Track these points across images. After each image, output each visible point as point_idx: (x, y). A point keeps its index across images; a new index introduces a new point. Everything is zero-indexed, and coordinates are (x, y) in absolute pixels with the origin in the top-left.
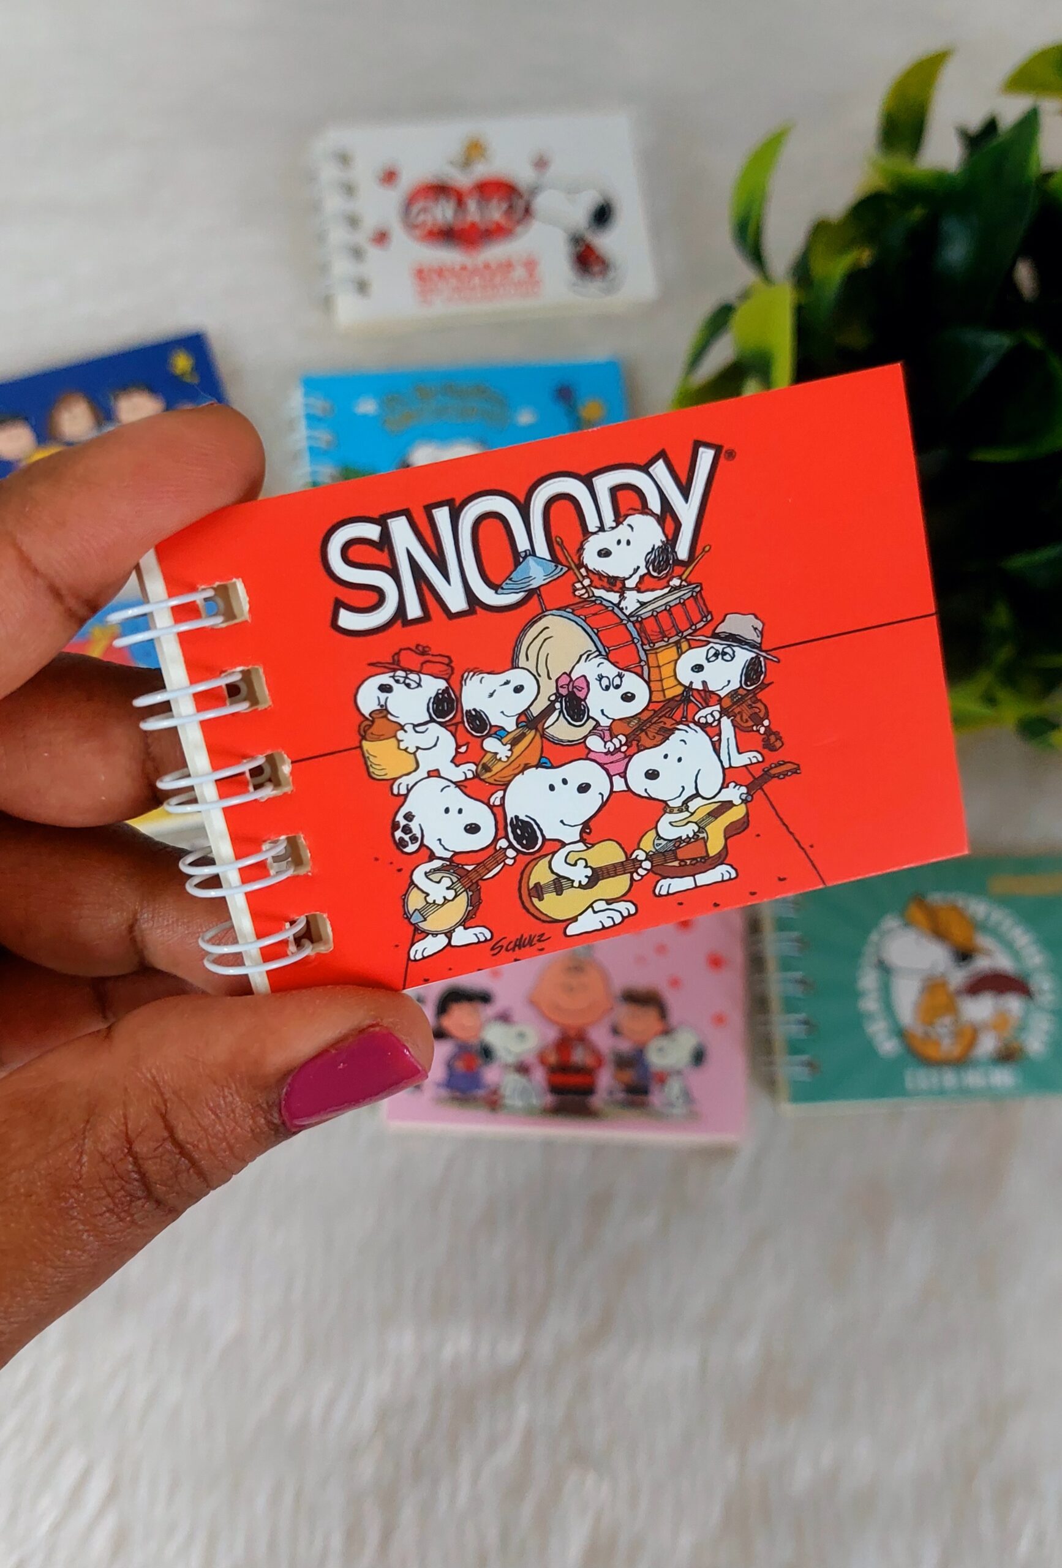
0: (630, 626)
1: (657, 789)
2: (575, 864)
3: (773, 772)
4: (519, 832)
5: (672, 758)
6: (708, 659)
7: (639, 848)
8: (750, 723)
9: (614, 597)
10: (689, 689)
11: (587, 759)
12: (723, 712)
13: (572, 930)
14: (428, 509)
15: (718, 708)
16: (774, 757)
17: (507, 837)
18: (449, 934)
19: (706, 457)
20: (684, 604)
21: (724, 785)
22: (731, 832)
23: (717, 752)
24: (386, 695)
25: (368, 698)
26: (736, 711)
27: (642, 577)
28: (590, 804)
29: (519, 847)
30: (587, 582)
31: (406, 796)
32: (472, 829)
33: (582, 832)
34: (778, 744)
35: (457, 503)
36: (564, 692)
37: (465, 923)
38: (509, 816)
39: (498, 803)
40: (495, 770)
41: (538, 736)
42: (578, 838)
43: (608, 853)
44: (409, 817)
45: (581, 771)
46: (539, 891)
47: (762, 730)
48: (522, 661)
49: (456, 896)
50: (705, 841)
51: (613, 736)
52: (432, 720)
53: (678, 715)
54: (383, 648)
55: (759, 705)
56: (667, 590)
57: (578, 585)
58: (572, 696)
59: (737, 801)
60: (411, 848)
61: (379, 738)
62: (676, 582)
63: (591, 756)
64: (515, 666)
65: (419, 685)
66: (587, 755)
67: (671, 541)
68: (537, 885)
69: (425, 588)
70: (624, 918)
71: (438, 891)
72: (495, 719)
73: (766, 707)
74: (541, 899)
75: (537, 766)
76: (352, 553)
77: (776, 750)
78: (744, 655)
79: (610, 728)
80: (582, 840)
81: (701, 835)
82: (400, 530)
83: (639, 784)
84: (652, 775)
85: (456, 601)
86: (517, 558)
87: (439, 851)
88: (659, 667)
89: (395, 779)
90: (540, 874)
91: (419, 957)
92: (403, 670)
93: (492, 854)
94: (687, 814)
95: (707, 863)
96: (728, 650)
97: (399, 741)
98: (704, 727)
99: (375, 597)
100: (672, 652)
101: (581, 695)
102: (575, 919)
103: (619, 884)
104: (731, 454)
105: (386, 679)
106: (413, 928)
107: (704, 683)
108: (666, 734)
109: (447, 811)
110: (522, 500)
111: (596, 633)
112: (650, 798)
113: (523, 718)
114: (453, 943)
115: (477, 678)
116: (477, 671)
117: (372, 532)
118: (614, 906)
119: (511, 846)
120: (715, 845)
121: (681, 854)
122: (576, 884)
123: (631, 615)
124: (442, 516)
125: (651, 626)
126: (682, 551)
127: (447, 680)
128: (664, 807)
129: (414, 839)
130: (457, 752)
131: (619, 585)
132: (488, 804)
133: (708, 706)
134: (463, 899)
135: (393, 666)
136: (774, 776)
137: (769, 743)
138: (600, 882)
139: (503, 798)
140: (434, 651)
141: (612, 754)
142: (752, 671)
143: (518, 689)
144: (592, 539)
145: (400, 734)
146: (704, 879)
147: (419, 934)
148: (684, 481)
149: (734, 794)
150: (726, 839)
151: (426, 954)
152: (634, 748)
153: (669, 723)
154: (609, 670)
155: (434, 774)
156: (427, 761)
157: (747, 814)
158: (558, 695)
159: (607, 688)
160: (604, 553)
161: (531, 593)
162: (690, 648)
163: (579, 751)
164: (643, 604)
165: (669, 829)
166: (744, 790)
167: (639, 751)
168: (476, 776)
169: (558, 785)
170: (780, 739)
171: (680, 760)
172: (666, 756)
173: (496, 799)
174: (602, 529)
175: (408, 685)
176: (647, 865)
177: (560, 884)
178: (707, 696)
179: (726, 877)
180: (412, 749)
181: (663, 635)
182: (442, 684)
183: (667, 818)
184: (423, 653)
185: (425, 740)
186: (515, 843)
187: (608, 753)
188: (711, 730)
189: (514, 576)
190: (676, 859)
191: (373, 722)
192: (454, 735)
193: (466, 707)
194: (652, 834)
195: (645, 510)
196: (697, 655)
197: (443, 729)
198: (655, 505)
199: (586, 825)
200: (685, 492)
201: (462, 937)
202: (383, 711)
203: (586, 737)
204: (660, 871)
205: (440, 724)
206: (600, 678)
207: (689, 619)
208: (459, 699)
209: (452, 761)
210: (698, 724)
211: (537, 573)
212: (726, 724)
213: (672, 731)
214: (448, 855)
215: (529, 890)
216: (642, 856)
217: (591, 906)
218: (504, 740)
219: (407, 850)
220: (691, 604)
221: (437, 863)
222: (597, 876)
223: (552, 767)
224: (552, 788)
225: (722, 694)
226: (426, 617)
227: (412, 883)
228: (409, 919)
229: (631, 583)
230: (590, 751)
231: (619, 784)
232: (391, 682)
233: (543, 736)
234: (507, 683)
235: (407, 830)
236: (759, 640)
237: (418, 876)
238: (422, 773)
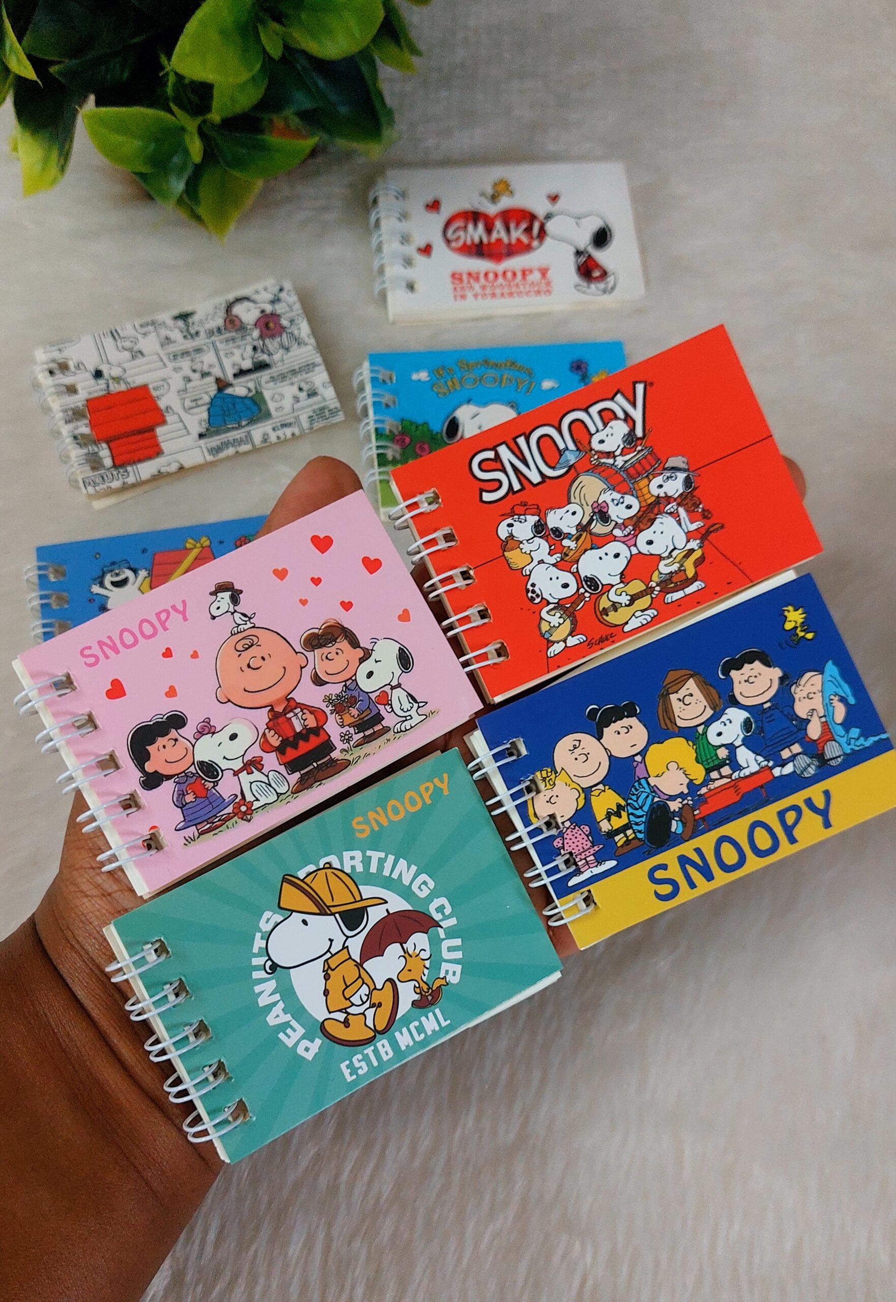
0: (622, 473)
1: (654, 549)
2: (621, 595)
3: (712, 529)
4: (589, 583)
5: (658, 532)
6: (664, 481)
7: (651, 581)
8: (693, 508)
9: (611, 461)
10: (658, 497)
11: (615, 541)
12: (679, 505)
13: (627, 629)
14: (515, 439)
15: (675, 503)
16: (710, 522)
17: (583, 587)
18: (565, 641)
19: (640, 388)
20: (645, 458)
21: (688, 541)
22: (697, 563)
23: (680, 524)
24: (510, 528)
25: (503, 531)
26: (685, 503)
27: (623, 449)
28: (622, 563)
29: (590, 591)
30: (596, 457)
31: (530, 575)
32: (565, 586)
33: (621, 578)
34: (710, 515)
35: (527, 434)
36: (596, 510)
37: (572, 634)
38: (582, 576)
39: (575, 571)
40: (570, 554)
41: (588, 535)
42: (619, 581)
43: (637, 586)
44: (533, 585)
45: (613, 547)
46: (605, 612)
47: (700, 510)
48: (573, 500)
49: (564, 621)
50: (685, 571)
51: (626, 527)
52: (535, 536)
53: (656, 511)
54: (506, 507)
55: (695, 498)
56: (636, 453)
57: (592, 459)
58: (600, 511)
59: (696, 548)
60: (537, 600)
61: (512, 550)
62: (639, 448)
63: (617, 539)
64: (570, 503)
65: (526, 521)
66: (615, 539)
67: (633, 429)
68: (604, 608)
69: (519, 475)
70: (652, 618)
71: (555, 620)
72: (565, 530)
73: (699, 499)
74: (607, 615)
75: (592, 549)
76: (483, 466)
77: (710, 518)
78: (681, 476)
79: (623, 524)
80: (622, 582)
81: (683, 568)
82: (503, 451)
83: (645, 549)
84: (650, 543)
85: (535, 478)
86: (561, 453)
87: (551, 600)
88: (640, 490)
89: (523, 568)
90: (604, 603)
91: (552, 655)
92: (517, 515)
93: (578, 597)
94: (672, 559)
95: (689, 582)
96: (673, 475)
97: (521, 549)
98: (671, 514)
99: (498, 484)
100: (646, 481)
101: (605, 510)
102: (627, 623)
103: (645, 601)
104: (652, 384)
105: (509, 521)
106: (546, 641)
107: (665, 493)
108: (652, 521)
109: (551, 579)
110: (557, 426)
111: (606, 480)
112: (651, 555)
113: (579, 527)
114: (568, 645)
115: (553, 512)
116: (552, 508)
117: (490, 454)
118: (646, 613)
119: (586, 591)
120: (690, 573)
121: (674, 580)
122: (623, 605)
123: (621, 468)
124: (521, 441)
125: (632, 471)
126: (639, 432)
127: (539, 516)
128: (660, 558)
129: (538, 596)
130: (550, 550)
131: (612, 455)
132: (570, 572)
133: (669, 503)
134: (568, 622)
135: (512, 514)
136: (711, 532)
137: (705, 515)
138: (636, 602)
139: (577, 568)
140: (529, 504)
141: (627, 536)
142: (688, 482)
143: (574, 513)
144: (594, 436)
145: (521, 546)
146: (689, 590)
147: (550, 643)
148: (632, 400)
149: (694, 544)
150: (696, 567)
151: (556, 653)
152: (637, 532)
153: (652, 516)
154: (617, 496)
155: (541, 562)
156: (537, 557)
157: (703, 554)
158: (594, 513)
159: (617, 504)
160: (602, 442)
161: (570, 467)
162: (654, 477)
163: (610, 538)
164: (626, 462)
165: (665, 568)
166: (698, 541)
167: (640, 532)
168: (562, 559)
169: (604, 556)
170: (710, 512)
171: (662, 533)
172: (655, 532)
173: (574, 569)
174: (597, 431)
175: (521, 522)
176: (658, 588)
177: (615, 606)
178: (668, 499)
179: (700, 587)
180: (528, 552)
181: (639, 474)
182: (537, 518)
183: (663, 563)
184: (525, 505)
185: (533, 546)
186: (588, 589)
187: (625, 536)
188: (674, 515)
189: (560, 461)
190: (672, 583)
191: (507, 542)
192: (547, 541)
193: (550, 527)
194: (656, 573)
195: (616, 417)
196: (658, 480)
197: (541, 540)
198: (621, 414)
199: (622, 574)
200: (634, 404)
201: (572, 641)
202: (511, 536)
203: (612, 530)
204: (665, 591)
205: (540, 537)
206: (613, 500)
207: (650, 464)
208: (546, 524)
209: (549, 554)
210: (667, 513)
211: (571, 458)
212: (682, 511)
213: (655, 519)
214: (556, 601)
215: (600, 612)
216: (653, 584)
217: (634, 615)
218: (572, 539)
219: (536, 602)
220: (649, 457)
221: (551, 606)
222: (633, 599)
223: (598, 548)
224: (601, 558)
225: (676, 496)
226: (523, 488)
227: (541, 618)
228: (543, 636)
229: (618, 453)
230: (616, 537)
231: (634, 551)
232: (512, 522)
233: (591, 534)
234: (568, 511)
235: (533, 592)
236: (687, 467)
237: (544, 614)
238: (535, 562)
